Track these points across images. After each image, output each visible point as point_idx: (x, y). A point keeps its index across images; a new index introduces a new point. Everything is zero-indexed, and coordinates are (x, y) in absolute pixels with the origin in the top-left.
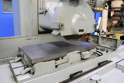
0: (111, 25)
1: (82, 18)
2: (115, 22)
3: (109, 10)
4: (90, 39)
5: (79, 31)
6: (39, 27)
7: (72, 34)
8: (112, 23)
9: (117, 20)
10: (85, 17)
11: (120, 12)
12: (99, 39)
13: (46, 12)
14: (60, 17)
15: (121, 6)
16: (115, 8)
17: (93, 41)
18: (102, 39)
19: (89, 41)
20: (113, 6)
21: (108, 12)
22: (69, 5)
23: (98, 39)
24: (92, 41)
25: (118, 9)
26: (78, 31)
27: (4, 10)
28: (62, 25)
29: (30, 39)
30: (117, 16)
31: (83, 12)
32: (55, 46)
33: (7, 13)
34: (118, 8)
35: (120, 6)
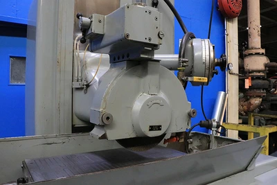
0: (249, 108)
1: (155, 102)
2: (256, 101)
3: (239, 76)
4: (191, 143)
5: (150, 130)
6: (75, 117)
7: (133, 136)
8: (250, 104)
9: (260, 97)
10: (164, 98)
11: (263, 78)
12: (211, 144)
13: (88, 86)
14: (105, 101)
15: (266, 67)
16: (253, 71)
17: (200, 148)
18: (218, 143)
19: (190, 147)
20: (248, 68)
21: (239, 79)
22: (126, 74)
23: (209, 142)
24: (197, 146)
25: (259, 74)
26: (148, 128)
27: (13, 78)
28: (108, 118)
29: (51, 144)
30: (259, 89)
31: (159, 88)
32: (102, 160)
33: (19, 83)
34: (259, 71)
35: (261, 67)
